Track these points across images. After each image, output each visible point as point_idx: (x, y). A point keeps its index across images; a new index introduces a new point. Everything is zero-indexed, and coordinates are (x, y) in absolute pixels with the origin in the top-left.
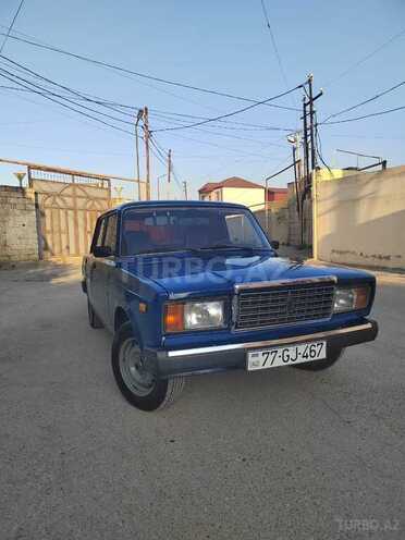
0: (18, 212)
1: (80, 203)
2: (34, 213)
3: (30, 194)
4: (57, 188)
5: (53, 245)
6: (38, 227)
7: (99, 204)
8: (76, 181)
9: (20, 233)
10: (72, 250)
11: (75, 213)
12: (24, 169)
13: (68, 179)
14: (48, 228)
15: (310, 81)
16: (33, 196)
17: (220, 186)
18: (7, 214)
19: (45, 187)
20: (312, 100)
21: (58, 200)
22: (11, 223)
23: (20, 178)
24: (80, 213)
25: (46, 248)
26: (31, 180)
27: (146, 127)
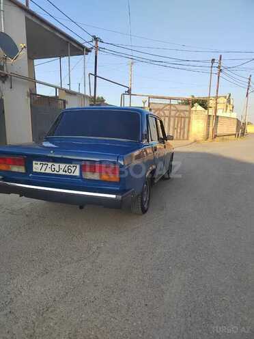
1: (173, 113)
4: (161, 107)
7: (184, 114)
8: (172, 103)
11: (169, 119)
12: (147, 99)
13: (167, 102)
19: (156, 107)
21: (161, 112)
23: (144, 103)
24: (172, 119)
26: (149, 103)
27: (219, 67)
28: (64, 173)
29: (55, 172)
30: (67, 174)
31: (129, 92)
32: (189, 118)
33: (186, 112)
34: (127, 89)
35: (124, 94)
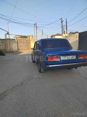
0: (14, 43)
1: (25, 41)
2: (17, 43)
3: (16, 40)
5: (20, 49)
6: (18, 46)
9: (15, 47)
10: (23, 49)
11: (24, 43)
14: (19, 46)
15: (62, 18)
16: (16, 41)
17: (54, 36)
18: (12, 44)
20: (62, 22)
21: (21, 41)
22: (13, 45)
23: (14, 37)
25: (19, 49)
26: (16, 38)
27: (36, 26)
28: (71, 59)
29: (69, 59)
30: (72, 59)
31: (8, 33)
32: (30, 42)
33: (28, 41)
34: (7, 32)
35: (6, 34)
